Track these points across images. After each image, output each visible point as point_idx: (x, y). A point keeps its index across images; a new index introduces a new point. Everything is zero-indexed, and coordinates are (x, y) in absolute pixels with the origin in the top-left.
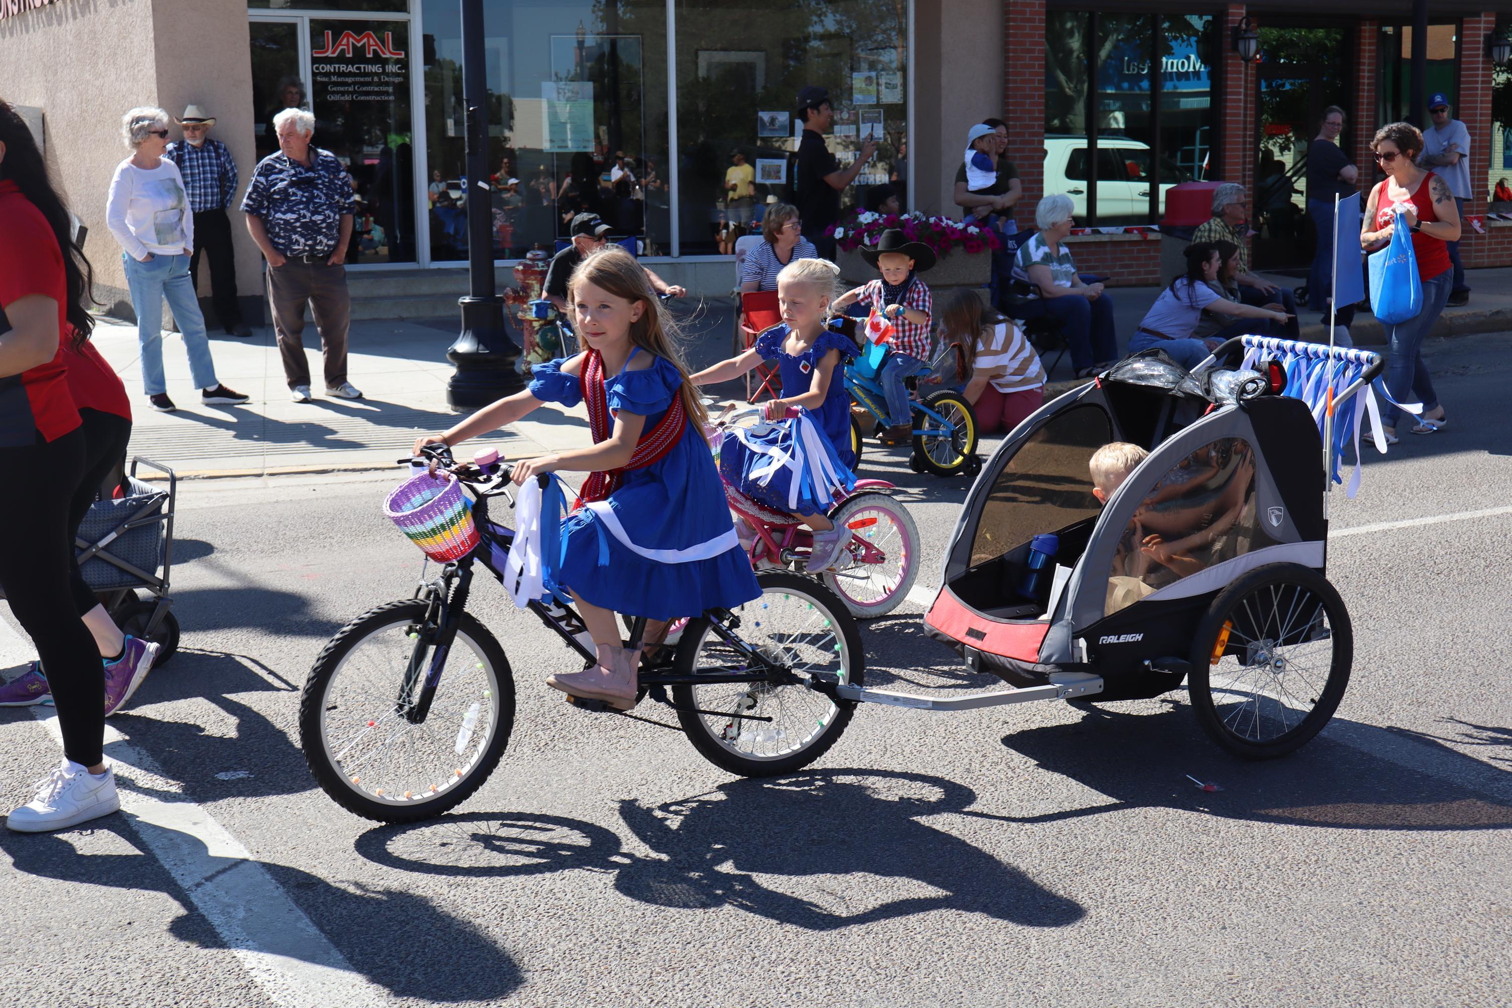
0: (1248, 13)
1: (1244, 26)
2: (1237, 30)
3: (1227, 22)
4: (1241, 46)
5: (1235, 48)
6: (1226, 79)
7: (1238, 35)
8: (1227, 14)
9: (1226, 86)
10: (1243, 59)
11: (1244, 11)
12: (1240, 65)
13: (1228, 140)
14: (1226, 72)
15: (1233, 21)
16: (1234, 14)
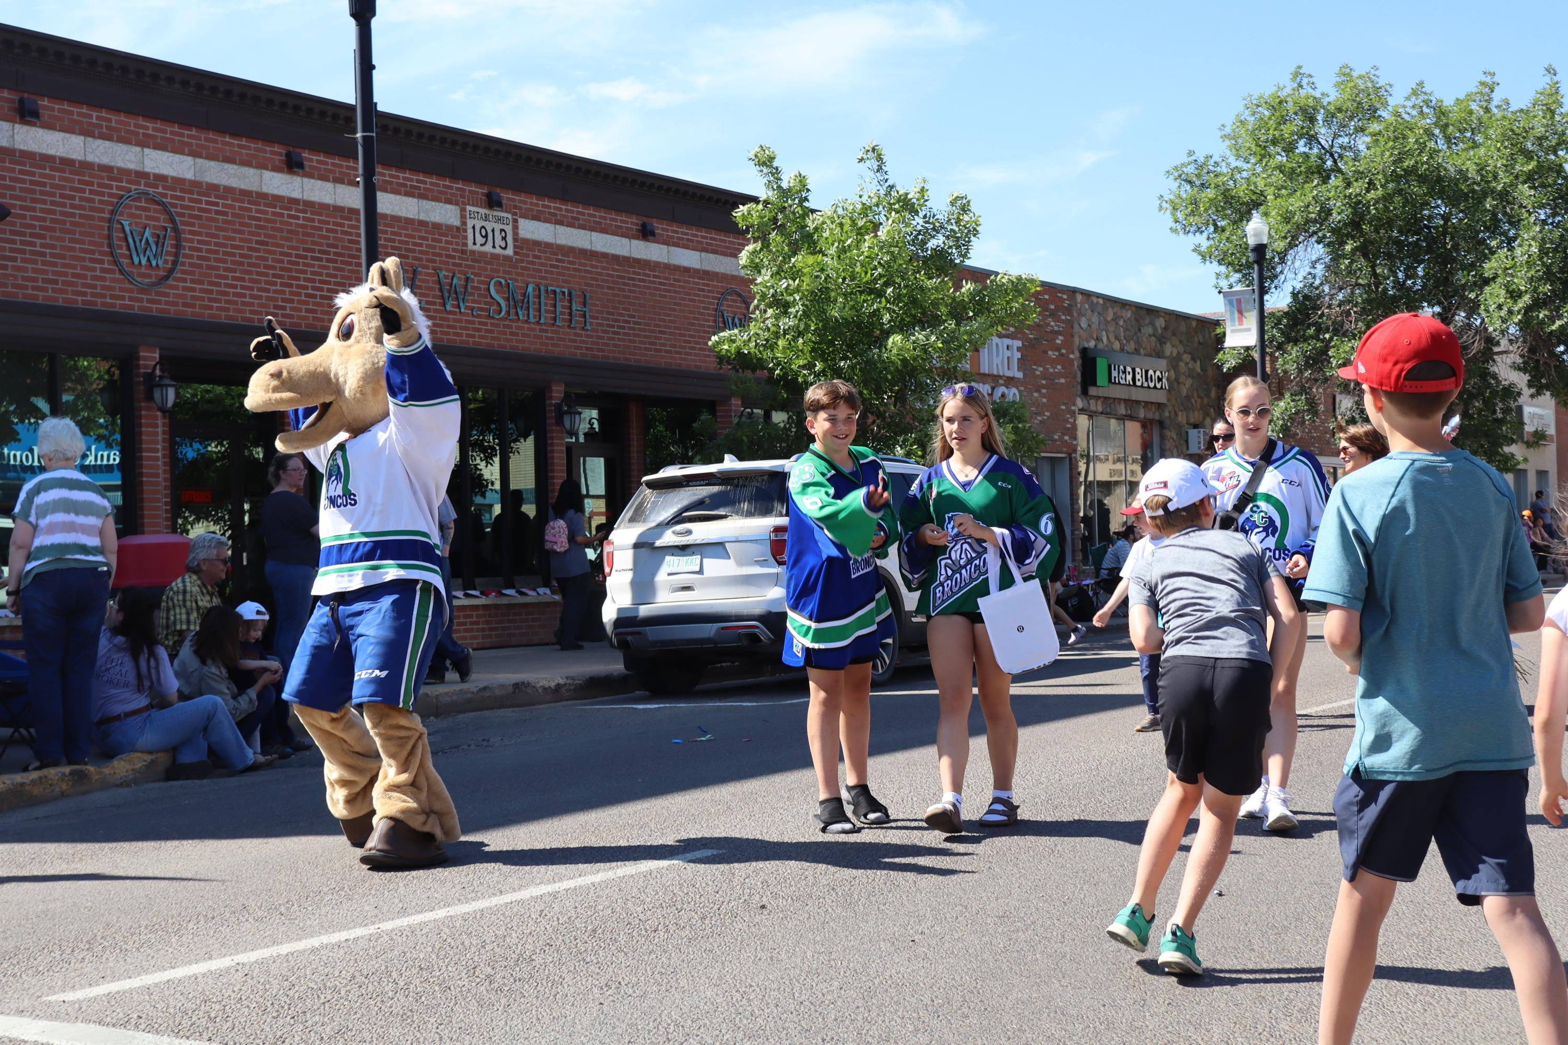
0: (161, 357)
1: (158, 372)
2: (151, 376)
3: (138, 367)
4: (157, 394)
5: (150, 397)
6: (140, 434)
7: (151, 383)
8: (138, 358)
9: (141, 442)
10: (160, 409)
11: (157, 355)
12: (156, 417)
13: (146, 504)
14: (140, 425)
15: (146, 367)
16: (145, 358)
